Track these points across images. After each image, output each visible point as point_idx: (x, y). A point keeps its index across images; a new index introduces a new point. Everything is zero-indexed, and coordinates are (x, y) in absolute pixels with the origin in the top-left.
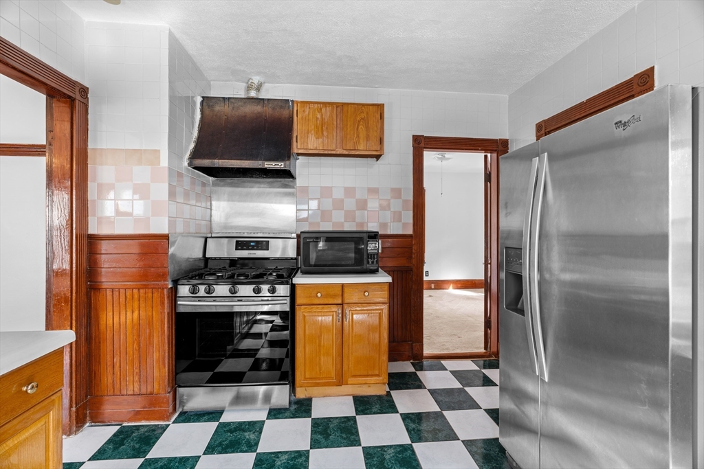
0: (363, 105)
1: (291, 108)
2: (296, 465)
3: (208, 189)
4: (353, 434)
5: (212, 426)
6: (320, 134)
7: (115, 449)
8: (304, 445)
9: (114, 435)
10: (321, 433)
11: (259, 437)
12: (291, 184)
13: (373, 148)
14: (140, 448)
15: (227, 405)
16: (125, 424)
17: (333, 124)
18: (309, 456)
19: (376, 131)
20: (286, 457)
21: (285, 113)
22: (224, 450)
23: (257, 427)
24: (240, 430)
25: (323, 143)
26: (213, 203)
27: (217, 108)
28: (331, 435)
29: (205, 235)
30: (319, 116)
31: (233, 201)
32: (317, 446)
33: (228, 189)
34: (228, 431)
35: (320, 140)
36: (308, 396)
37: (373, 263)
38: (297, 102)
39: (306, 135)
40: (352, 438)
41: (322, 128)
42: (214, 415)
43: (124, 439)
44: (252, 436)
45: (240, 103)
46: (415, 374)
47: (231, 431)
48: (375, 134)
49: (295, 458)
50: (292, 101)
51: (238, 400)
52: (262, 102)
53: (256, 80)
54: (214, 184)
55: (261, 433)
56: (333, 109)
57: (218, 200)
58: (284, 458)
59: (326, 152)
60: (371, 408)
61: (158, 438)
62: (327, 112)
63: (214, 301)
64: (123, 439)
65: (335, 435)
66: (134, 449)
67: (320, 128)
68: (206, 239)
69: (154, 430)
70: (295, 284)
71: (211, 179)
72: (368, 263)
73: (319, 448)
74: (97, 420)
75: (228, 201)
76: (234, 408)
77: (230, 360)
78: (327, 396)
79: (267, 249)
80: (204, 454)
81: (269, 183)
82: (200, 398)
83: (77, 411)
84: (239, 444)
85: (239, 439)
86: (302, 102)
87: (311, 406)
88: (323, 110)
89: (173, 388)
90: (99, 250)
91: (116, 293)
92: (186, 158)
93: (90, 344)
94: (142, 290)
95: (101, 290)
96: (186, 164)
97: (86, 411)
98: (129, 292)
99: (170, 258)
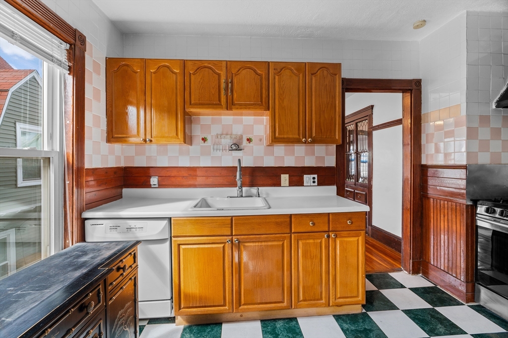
7: (424, 293)
9: (428, 287)
14: (435, 301)
16: (439, 287)
43: (432, 292)
44: (442, 330)
47: (433, 316)
66: (432, 300)
69: (451, 300)
74: (426, 275)
83: (413, 263)
84: (427, 325)
85: (432, 323)
89: (472, 281)
90: (427, 174)
91: (435, 202)
92: (495, 101)
93: (422, 228)
94: (450, 203)
95: (429, 198)
96: (494, 107)
97: (420, 266)
98: (442, 202)
99: (468, 183)
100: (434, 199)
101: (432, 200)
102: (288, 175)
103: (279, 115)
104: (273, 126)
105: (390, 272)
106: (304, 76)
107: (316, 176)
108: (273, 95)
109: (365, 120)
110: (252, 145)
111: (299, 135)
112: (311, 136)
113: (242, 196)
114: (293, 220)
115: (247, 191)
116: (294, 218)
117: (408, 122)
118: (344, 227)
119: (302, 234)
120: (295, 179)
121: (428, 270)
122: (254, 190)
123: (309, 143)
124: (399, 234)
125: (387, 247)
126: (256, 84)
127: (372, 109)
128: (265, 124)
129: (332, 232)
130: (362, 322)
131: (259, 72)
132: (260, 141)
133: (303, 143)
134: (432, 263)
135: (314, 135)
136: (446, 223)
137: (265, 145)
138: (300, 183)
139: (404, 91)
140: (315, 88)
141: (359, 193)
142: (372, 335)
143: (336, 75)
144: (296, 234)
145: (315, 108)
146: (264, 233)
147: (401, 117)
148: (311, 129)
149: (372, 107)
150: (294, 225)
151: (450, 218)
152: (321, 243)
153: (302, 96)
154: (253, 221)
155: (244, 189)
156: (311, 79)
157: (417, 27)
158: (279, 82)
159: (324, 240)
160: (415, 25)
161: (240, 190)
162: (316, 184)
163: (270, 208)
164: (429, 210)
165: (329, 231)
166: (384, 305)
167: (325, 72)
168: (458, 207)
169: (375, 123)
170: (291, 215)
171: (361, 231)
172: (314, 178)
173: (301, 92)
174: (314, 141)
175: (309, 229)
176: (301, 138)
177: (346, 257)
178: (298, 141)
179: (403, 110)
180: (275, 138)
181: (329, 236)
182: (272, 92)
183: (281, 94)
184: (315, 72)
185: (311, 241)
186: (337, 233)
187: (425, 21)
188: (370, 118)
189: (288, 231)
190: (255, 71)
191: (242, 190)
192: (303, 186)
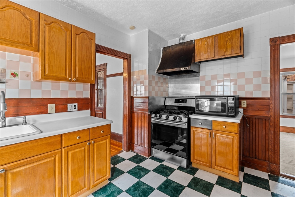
0: (229, 32)
1: (194, 43)
2: (178, 189)
3: (167, 80)
4: (208, 190)
5: (159, 164)
6: (207, 51)
7: (133, 159)
8: (185, 184)
9: (135, 156)
10: (194, 183)
11: (171, 174)
12: (198, 75)
13: (236, 52)
14: (138, 162)
15: (166, 159)
16: (138, 154)
17: (213, 45)
18: (184, 188)
19: (238, 43)
20: (176, 184)
21: (192, 46)
22: (158, 173)
23: (172, 170)
24: (166, 169)
25: (208, 55)
26: (169, 85)
27: (167, 51)
28: (198, 186)
29: (165, 97)
30: (206, 43)
31: (175, 84)
32: (190, 187)
33: (174, 80)
34: (162, 167)
35: (207, 54)
36: (197, 167)
37: (231, 112)
38: (196, 40)
39: (200, 53)
40: (207, 192)
41: (208, 49)
42: (161, 161)
44: (169, 172)
45: (175, 47)
46: (268, 181)
47: (163, 168)
48: (237, 45)
49: (179, 186)
50: (194, 40)
51: (172, 160)
52: (182, 44)
53: (182, 35)
54: (170, 78)
55: (172, 173)
56: (213, 38)
57: (171, 83)
58: (175, 184)
59: (210, 59)
60: (225, 185)
61: (143, 161)
62: (210, 41)
63: (162, 120)
64: (136, 158)
65: (200, 187)
66: (137, 161)
67: (207, 49)
68: (165, 98)
69: (144, 158)
70: (190, 118)
71: (168, 76)
72: (229, 111)
73: (190, 188)
74: (133, 150)
75: (174, 84)
76: (168, 161)
77: (176, 145)
78: (206, 171)
79: (186, 103)
80: (152, 171)
81: (188, 76)
82: (160, 154)
83: (128, 146)
84: (163, 173)
85: (164, 171)
86: (199, 39)
87: (196, 172)
88: (208, 40)
89: (150, 147)
90: (133, 101)
91: (137, 114)
92: (156, 70)
93: (131, 128)
94: (142, 114)
95: (134, 113)
96: (156, 73)
97: (131, 147)
98: (139, 114)
99: (149, 104)
100: (136, 113)
101: (135, 113)
102: (54, 105)
103: (49, 58)
104: (43, 66)
105: (118, 154)
106: (71, 34)
107: (76, 104)
108: (44, 41)
109: (102, 71)
110: (18, 79)
111: (66, 74)
112: (75, 77)
113: (5, 126)
114: (63, 138)
115: (10, 121)
116: (65, 136)
117: (125, 75)
118: (99, 135)
119: (70, 147)
120: (60, 107)
121: (134, 147)
122: (20, 119)
123: (73, 81)
124: (121, 133)
125: (114, 141)
126: (25, 27)
127: (106, 65)
128: (32, 62)
129: (92, 140)
130: (109, 189)
131: (29, 17)
132: (27, 76)
133: (68, 81)
134: (135, 143)
135: (77, 76)
136: (141, 124)
137: (32, 80)
138: (65, 110)
139: (124, 59)
140: (79, 44)
141: (99, 113)
142: (115, 194)
143: (92, 40)
144: (66, 148)
145: (78, 58)
146: (35, 155)
147: (123, 72)
148: (75, 72)
149: (106, 64)
150: (65, 141)
151: (142, 121)
152: (85, 149)
153: (69, 47)
154: (24, 147)
155: (7, 119)
156: (76, 38)
157: (131, 29)
158: (49, 32)
159: (86, 147)
160: (131, 27)
161: (3, 120)
162: (77, 109)
163: (42, 132)
164: (134, 118)
165: (90, 140)
166: (118, 173)
167: (85, 36)
168: (145, 116)
169: (108, 73)
170: (62, 134)
171: (108, 136)
172: (75, 106)
173: (68, 44)
174: (77, 81)
175: (76, 142)
176: (68, 77)
177: (100, 153)
178: (66, 80)
179: (123, 69)
180: (45, 75)
181: (90, 144)
182: (42, 38)
183: (51, 42)
184: (79, 33)
185: (78, 150)
186: (95, 140)
187: (134, 27)
188: (105, 70)
189: (60, 147)
190: (24, 15)
191: (5, 121)
192: (67, 111)
